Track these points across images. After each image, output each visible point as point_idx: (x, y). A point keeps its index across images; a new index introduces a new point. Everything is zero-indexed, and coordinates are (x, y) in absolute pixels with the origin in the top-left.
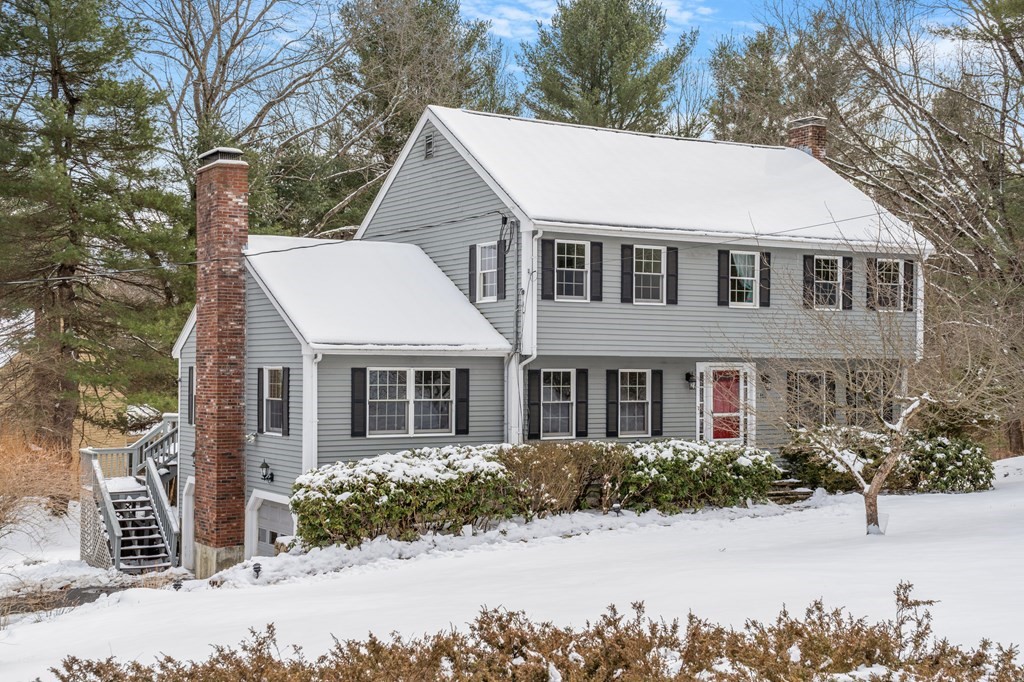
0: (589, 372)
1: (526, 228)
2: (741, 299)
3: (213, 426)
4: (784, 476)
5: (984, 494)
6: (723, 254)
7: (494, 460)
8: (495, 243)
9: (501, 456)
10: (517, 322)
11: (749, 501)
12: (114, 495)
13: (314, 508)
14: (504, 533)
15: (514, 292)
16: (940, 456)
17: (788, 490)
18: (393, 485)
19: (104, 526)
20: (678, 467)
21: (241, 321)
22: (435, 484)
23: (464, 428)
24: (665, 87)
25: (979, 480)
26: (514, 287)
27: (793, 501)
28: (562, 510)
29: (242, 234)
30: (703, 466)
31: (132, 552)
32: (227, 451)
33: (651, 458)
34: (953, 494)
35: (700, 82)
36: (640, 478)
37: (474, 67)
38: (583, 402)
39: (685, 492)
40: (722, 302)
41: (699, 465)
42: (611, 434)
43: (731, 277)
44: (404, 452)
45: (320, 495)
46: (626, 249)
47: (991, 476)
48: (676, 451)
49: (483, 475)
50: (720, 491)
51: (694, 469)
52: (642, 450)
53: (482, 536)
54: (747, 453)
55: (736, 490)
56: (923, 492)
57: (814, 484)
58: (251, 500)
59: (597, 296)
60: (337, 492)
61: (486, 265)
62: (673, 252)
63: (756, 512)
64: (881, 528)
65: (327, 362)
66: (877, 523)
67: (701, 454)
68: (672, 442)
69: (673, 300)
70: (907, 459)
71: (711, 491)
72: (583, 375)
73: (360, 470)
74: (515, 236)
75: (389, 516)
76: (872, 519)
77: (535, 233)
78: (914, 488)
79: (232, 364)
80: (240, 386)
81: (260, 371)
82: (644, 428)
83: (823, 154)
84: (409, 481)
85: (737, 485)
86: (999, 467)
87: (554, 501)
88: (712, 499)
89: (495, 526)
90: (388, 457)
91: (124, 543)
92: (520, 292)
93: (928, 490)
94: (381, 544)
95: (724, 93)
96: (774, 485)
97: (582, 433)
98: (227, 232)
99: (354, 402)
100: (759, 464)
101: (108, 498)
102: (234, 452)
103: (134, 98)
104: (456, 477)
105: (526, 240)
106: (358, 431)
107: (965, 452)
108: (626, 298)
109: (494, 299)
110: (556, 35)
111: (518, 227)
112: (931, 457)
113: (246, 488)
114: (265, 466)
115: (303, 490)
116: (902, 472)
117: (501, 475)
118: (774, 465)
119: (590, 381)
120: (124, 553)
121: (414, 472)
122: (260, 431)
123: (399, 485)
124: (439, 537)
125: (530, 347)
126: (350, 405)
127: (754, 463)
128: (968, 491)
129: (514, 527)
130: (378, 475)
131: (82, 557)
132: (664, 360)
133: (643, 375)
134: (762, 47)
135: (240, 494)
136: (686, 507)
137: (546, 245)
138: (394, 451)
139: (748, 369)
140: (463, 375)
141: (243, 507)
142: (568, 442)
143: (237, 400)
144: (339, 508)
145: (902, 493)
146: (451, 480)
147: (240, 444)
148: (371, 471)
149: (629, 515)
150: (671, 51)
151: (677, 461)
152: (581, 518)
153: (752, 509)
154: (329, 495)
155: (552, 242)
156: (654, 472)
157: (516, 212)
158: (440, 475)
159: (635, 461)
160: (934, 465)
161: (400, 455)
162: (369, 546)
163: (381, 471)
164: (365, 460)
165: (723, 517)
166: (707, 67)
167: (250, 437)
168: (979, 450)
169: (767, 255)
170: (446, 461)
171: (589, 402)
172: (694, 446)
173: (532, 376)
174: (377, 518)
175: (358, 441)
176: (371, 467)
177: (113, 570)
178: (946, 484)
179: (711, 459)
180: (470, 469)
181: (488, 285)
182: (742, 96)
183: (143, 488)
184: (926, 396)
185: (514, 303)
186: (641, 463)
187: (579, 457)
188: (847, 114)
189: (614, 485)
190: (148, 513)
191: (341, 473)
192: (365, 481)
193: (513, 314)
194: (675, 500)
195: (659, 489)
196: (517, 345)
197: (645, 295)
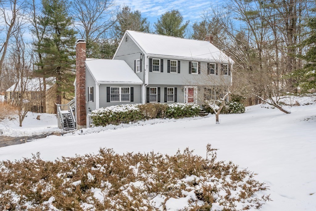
0: (161, 88)
1: (146, 56)
2: (194, 72)
3: (79, 100)
4: (202, 110)
5: (243, 114)
6: (190, 63)
7: (137, 107)
8: (140, 59)
9: (139, 107)
10: (144, 77)
11: (194, 116)
12: (62, 114)
13: (95, 118)
14: (139, 123)
15: (143, 70)
16: (235, 106)
17: (203, 114)
18: (113, 113)
19: (61, 120)
20: (178, 109)
21: (85, 77)
22: (123, 113)
23: (132, 100)
24: (183, 31)
25: (242, 111)
26: (143, 69)
27: (204, 116)
28: (153, 118)
29: (85, 58)
30: (184, 109)
31: (67, 126)
32: (82, 105)
33: (173, 107)
34: (237, 114)
35: (190, 30)
36: (170, 111)
37: (144, 27)
38: (159, 95)
39: (180, 114)
40: (190, 73)
41: (183, 108)
42: (165, 101)
43: (192, 67)
44: (117, 106)
45: (97, 115)
46: (169, 61)
47: (245, 110)
48: (178, 105)
49: (134, 111)
50: (188, 114)
51: (182, 109)
52: (171, 105)
53: (134, 124)
54: (194, 106)
55: (191, 114)
56: (231, 113)
57: (209, 112)
58: (87, 116)
59: (162, 71)
60: (100, 114)
61: (138, 64)
62: (179, 62)
63: (196, 118)
64: (219, 122)
65: (101, 86)
66: (218, 121)
67: (184, 106)
68: (178, 103)
69: (179, 72)
70: (228, 107)
71: (186, 114)
72: (159, 89)
73: (106, 109)
74: (143, 58)
75: (112, 120)
76: (217, 120)
77: (148, 57)
78: (229, 113)
79: (83, 86)
80: (85, 91)
81: (88, 88)
82: (173, 100)
83: (212, 42)
84: (117, 112)
85: (192, 112)
86: (246, 108)
87: (150, 116)
88: (186, 116)
89: (137, 122)
90: (113, 107)
91: (65, 124)
92: (145, 70)
93: (232, 113)
94: (111, 126)
95: (195, 33)
96: (200, 112)
97: (159, 101)
98: (81, 58)
99: (107, 94)
100: (197, 108)
101: (61, 114)
102: (84, 105)
103: (71, 33)
104: (127, 111)
105: (146, 59)
106: (108, 101)
107: (240, 105)
108: (169, 72)
109: (139, 72)
110: (161, 21)
111: (144, 56)
112: (233, 106)
113: (87, 113)
114: (89, 108)
115: (93, 114)
116: (227, 109)
117: (138, 111)
118: (200, 108)
119: (161, 90)
120: (64, 126)
121: (118, 110)
122: (89, 101)
123: (114, 113)
124: (124, 124)
125: (147, 82)
126: (106, 95)
127: (195, 108)
128: (240, 113)
129: (141, 122)
130: (110, 111)
131: (58, 127)
132: (177, 85)
133: (173, 89)
134: (203, 24)
135: (85, 114)
136: (180, 117)
137: (150, 60)
138: (115, 105)
139: (196, 88)
140: (132, 88)
141: (86, 117)
142: (155, 103)
143: (84, 94)
144: (101, 118)
145: (227, 114)
146: (126, 112)
147: (85, 104)
148: (108, 110)
149: (168, 119)
150: (184, 24)
151: (178, 107)
152: (156, 120)
153: (195, 118)
154: (98, 115)
155: (152, 59)
156: (173, 110)
157: (144, 52)
158: (124, 111)
159: (169, 107)
160: (233, 108)
161: (116, 106)
162: (108, 126)
163: (110, 110)
164: (108, 107)
165: (188, 120)
166: (192, 28)
167: (87, 102)
168: (242, 105)
169: (199, 63)
170: (126, 108)
171: (161, 94)
172: (182, 104)
173: (148, 89)
174: (109, 120)
175: (108, 103)
176: (108, 109)
177: (62, 130)
178: (236, 112)
179: (186, 107)
180: (131, 109)
181: (138, 69)
182: (199, 34)
183: (69, 113)
184: (229, 92)
185: (143, 73)
186: (170, 108)
187: (157, 107)
188: (220, 38)
189: (164, 113)
190: (70, 118)
191: (102, 110)
192: (107, 112)
193: (143, 75)
194: (178, 116)
195: (174, 114)
196: (144, 82)
197: (173, 71)
